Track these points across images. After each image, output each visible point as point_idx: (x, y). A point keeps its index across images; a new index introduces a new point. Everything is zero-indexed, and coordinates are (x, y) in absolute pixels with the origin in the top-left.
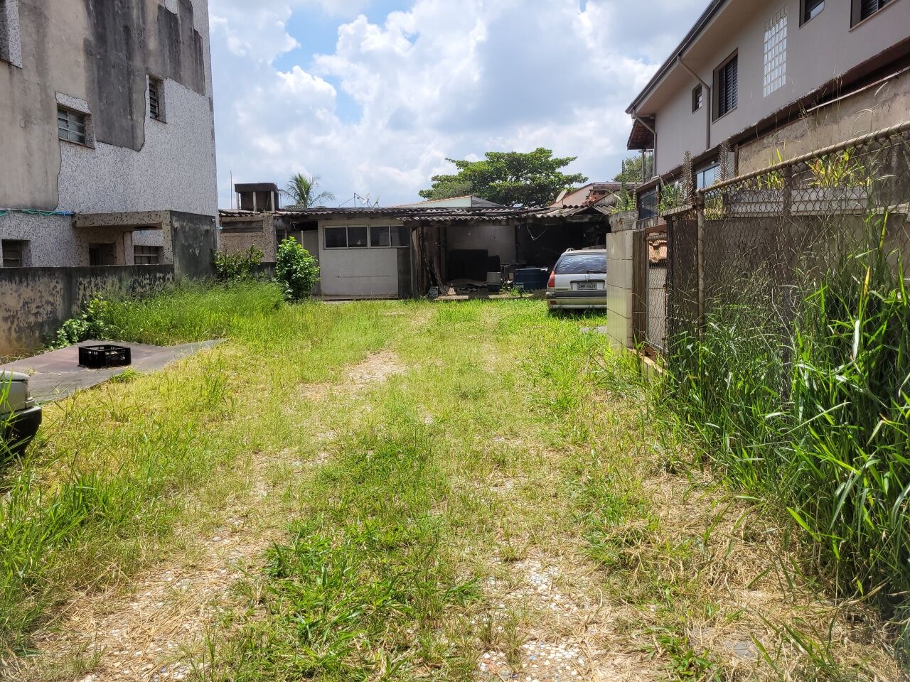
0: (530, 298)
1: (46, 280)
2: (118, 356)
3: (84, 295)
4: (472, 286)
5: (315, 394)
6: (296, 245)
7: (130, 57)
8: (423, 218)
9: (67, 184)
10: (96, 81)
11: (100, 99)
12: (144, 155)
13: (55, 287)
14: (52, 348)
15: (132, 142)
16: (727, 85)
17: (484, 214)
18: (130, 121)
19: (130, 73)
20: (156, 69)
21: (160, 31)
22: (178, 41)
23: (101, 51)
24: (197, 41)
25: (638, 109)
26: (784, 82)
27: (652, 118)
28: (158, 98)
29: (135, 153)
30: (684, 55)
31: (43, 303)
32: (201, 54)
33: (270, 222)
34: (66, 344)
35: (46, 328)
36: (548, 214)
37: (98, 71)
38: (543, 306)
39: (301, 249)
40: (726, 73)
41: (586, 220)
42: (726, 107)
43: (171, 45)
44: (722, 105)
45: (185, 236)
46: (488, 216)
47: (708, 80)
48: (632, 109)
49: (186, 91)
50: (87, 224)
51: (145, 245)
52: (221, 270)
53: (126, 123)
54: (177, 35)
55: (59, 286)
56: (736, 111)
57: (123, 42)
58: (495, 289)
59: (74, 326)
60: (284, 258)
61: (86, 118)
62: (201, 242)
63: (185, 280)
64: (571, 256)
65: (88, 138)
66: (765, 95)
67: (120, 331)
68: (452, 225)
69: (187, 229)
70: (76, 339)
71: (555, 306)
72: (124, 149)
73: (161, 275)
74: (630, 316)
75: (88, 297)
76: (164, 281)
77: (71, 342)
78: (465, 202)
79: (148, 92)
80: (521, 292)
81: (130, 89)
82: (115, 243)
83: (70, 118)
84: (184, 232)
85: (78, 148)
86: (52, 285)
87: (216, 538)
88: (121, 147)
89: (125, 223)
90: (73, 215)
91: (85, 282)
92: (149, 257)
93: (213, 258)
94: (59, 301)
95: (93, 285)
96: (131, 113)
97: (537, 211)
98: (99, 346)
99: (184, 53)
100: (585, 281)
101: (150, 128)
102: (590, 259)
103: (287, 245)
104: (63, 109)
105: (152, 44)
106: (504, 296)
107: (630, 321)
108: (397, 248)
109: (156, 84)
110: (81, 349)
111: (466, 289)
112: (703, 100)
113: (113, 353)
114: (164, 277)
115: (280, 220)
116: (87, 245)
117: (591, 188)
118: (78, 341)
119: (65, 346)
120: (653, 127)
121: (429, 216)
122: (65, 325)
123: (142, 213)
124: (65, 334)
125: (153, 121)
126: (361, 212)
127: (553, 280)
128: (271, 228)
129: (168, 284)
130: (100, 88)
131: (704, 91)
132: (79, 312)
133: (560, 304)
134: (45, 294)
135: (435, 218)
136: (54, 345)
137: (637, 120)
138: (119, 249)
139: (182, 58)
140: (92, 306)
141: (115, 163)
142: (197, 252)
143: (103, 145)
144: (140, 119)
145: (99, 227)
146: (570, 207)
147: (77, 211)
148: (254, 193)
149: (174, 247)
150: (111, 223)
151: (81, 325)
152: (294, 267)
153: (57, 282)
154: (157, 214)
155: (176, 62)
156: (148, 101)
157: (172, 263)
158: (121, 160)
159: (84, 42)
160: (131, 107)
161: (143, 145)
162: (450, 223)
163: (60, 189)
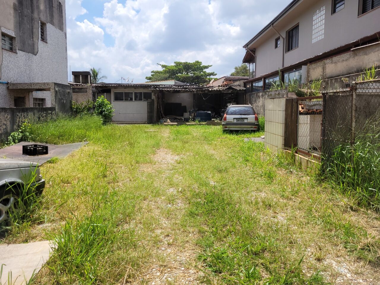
0: (206, 124)
1: (3, 113)
2: (43, 150)
3: (19, 121)
4: (176, 119)
5: (148, 169)
6: (104, 99)
7: (32, 12)
8: (160, 89)
9: (5, 69)
10: (18, 22)
11: (20, 30)
12: (38, 57)
13: (7, 117)
14: (6, 145)
15: (33, 51)
16: (292, 38)
17: (186, 88)
18: (32, 42)
19: (32, 19)
20: (43, 19)
21: (45, 2)
22: (53, 7)
23: (21, 9)
24: (60, 7)
25: (249, 46)
26: (323, 38)
27: (254, 50)
28: (44, 31)
29: (34, 56)
30: (274, 25)
31: (2, 124)
32: (62, 13)
33: (91, 89)
34: (12, 144)
35: (3, 136)
36: (214, 89)
37: (19, 18)
38: (219, 128)
39: (106, 101)
40: (292, 33)
41: (230, 92)
42: (292, 47)
43: (50, 8)
44: (289, 46)
45: (60, 95)
46: (189, 89)
47: (284, 35)
48: (246, 46)
49: (55, 29)
50: (14, 88)
51: (38, 98)
52: (75, 110)
53: (30, 42)
54: (53, 4)
55: (9, 117)
56: (298, 48)
57: (30, 5)
58: (187, 120)
59: (16, 135)
60: (99, 105)
61: (13, 39)
62: (66, 97)
63: (60, 114)
64: (232, 107)
65: (14, 48)
66: (313, 43)
67: (37, 138)
68: (173, 93)
69: (61, 91)
70: (17, 141)
71: (226, 129)
72: (29, 54)
73: (50, 112)
74: (284, 135)
75: (21, 122)
76: (52, 115)
77: (15, 143)
78: (171, 83)
79: (40, 29)
80: (199, 122)
81: (32, 27)
82: (25, 96)
83: (7, 39)
84: (60, 93)
85: (10, 53)
86: (6, 116)
87: (163, 249)
88: (28, 53)
89: (33, 88)
90: (7, 83)
91: (20, 115)
92: (39, 103)
93: (71, 105)
94: (8, 123)
95: (23, 116)
96: (33, 38)
97: (208, 87)
98: (32, 145)
99: (55, 12)
100: (240, 118)
101: (41, 45)
102: (241, 109)
103: (101, 99)
104: (4, 35)
105: (42, 7)
106: (192, 123)
107: (284, 138)
108: (147, 102)
109: (43, 25)
110: (24, 147)
111: (174, 120)
112: (280, 43)
113: (40, 148)
114: (52, 113)
115: (94, 88)
116: (13, 97)
117: (225, 78)
118: (19, 142)
119: (12, 145)
120: (254, 54)
121: (163, 88)
122: (11, 135)
123: (41, 83)
124: (12, 139)
125: (42, 42)
126: (131, 86)
127: (226, 118)
128: (91, 91)
129: (53, 116)
130: (20, 25)
131: (281, 39)
132: (17, 129)
133: (229, 128)
134: (3, 120)
135: (166, 89)
136: (7, 144)
137: (248, 51)
138: (27, 100)
139: (54, 15)
140: (23, 126)
141: (26, 60)
142: (65, 102)
143: (20, 52)
144: (37, 41)
145: (20, 89)
146: (221, 86)
147: (9, 82)
148: (81, 76)
149: (56, 99)
150: (26, 88)
151: (19, 135)
152: (104, 109)
153: (8, 115)
154: (48, 84)
155: (52, 16)
156: (40, 33)
157: (55, 106)
158: (28, 59)
159: (13, 4)
160: (33, 35)
161: (37, 53)
162: (172, 92)
163: (2, 71)
